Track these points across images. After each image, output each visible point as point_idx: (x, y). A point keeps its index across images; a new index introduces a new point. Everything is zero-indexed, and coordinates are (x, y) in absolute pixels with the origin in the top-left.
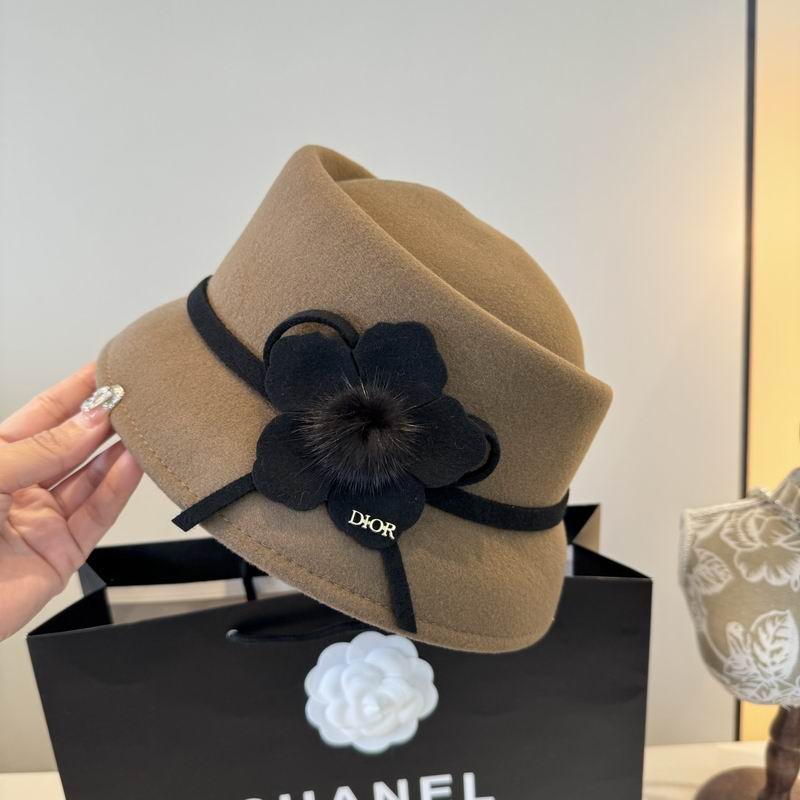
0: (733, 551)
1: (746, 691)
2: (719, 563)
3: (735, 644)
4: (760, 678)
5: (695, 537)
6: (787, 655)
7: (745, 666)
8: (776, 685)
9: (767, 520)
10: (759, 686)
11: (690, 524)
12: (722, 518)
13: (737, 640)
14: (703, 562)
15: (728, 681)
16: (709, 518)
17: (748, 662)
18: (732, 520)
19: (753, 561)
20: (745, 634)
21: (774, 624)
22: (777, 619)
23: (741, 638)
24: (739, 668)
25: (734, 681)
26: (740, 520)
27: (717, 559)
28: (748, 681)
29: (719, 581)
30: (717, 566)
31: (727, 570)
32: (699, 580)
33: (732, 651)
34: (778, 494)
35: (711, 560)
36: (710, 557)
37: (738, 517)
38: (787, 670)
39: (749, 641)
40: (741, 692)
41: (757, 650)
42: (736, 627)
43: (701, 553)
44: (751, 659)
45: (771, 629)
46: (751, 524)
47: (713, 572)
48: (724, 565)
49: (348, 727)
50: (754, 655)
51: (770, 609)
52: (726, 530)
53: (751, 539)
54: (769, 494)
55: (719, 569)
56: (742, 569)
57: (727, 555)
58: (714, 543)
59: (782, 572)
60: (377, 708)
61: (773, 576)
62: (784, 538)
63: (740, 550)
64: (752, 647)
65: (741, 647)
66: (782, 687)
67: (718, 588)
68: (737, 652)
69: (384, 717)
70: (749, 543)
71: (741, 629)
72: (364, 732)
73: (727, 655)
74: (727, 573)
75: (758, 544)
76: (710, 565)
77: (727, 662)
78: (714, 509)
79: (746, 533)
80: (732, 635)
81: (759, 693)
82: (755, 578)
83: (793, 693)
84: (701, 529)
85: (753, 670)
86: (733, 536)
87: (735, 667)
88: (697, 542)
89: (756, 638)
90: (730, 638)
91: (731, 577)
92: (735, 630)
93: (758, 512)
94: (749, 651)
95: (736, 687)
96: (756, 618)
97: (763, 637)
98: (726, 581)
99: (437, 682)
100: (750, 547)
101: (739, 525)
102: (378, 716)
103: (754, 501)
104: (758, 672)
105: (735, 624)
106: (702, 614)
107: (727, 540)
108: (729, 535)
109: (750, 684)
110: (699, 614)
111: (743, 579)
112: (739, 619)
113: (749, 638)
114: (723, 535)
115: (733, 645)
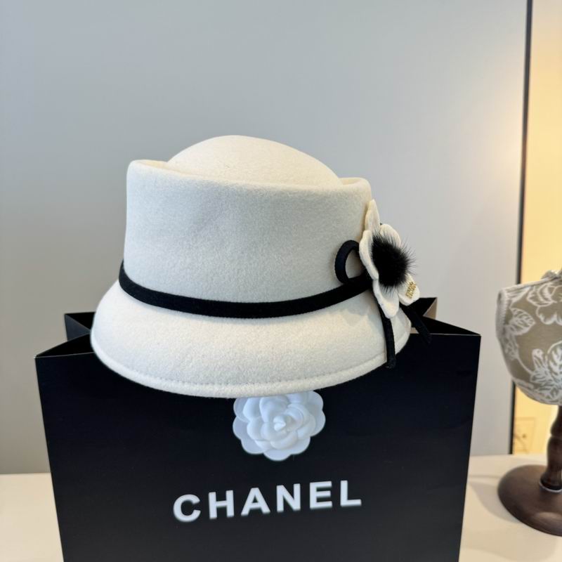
0: (536, 307)
1: (544, 392)
2: (526, 315)
3: (538, 362)
4: (553, 382)
5: (510, 301)
7: (545, 375)
9: (556, 288)
10: (552, 388)
12: (527, 289)
13: (539, 359)
14: (516, 316)
15: (532, 387)
17: (546, 372)
18: (534, 290)
19: (548, 312)
20: (544, 356)
23: (541, 358)
24: (541, 377)
25: (537, 386)
26: (539, 289)
27: (525, 313)
28: (546, 385)
29: (526, 325)
30: (525, 317)
31: (532, 319)
32: (513, 327)
33: (536, 366)
35: (520, 315)
36: (520, 312)
37: (537, 288)
39: (547, 360)
40: (541, 394)
41: (552, 364)
42: (538, 352)
43: (515, 310)
44: (548, 370)
45: (560, 352)
46: (546, 292)
48: (530, 317)
49: (263, 440)
50: (550, 368)
51: (559, 340)
52: (530, 295)
53: (546, 299)
55: (526, 319)
56: (541, 317)
57: (530, 309)
58: (523, 304)
60: (284, 425)
61: (560, 320)
63: (539, 306)
64: (548, 363)
65: (541, 363)
67: (526, 330)
68: (539, 367)
69: (288, 433)
70: (546, 302)
71: (541, 353)
72: (273, 444)
73: (533, 369)
74: (531, 321)
75: (551, 302)
76: (520, 317)
77: (533, 374)
79: (543, 296)
80: (535, 356)
81: (552, 393)
82: (549, 322)
84: (514, 297)
85: (549, 377)
86: (535, 298)
87: (538, 377)
88: (512, 305)
89: (551, 357)
90: (534, 358)
91: (534, 323)
92: (537, 353)
93: (550, 284)
94: (546, 366)
95: (537, 390)
96: (551, 345)
97: (555, 357)
98: (531, 326)
99: (325, 410)
100: (546, 304)
101: (538, 292)
102: (284, 432)
103: (547, 279)
104: (552, 379)
105: (537, 350)
106: (515, 348)
107: (531, 301)
108: (531, 298)
109: (547, 387)
110: (513, 349)
111: (542, 323)
112: (540, 347)
113: (546, 357)
114: (528, 299)
115: (537, 363)
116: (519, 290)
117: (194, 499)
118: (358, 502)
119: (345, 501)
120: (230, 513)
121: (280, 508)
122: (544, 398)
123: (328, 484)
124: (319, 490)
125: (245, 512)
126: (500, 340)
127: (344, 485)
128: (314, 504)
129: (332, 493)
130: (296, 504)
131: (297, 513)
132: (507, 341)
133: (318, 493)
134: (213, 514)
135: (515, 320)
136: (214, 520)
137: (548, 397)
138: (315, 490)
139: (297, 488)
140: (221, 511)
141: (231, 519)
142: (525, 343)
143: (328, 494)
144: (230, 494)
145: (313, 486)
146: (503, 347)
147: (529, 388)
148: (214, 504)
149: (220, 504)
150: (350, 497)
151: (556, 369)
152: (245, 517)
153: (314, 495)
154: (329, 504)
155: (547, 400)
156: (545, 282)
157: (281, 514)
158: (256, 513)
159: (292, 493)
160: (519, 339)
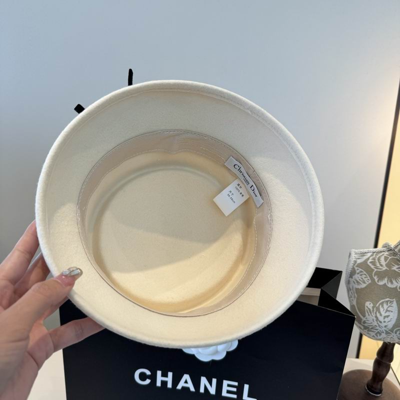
0: (373, 270)
1: (370, 332)
4: (378, 328)
5: (355, 262)
6: (391, 319)
7: (372, 322)
8: (384, 332)
9: (390, 258)
10: (377, 331)
11: (353, 256)
12: (369, 254)
13: (369, 309)
14: (358, 273)
15: (362, 328)
16: (363, 254)
17: (373, 320)
18: (374, 256)
19: (381, 275)
20: (373, 307)
21: (387, 304)
22: (389, 303)
23: (371, 309)
24: (369, 322)
25: (365, 328)
26: (378, 256)
27: (365, 273)
28: (372, 328)
30: (365, 276)
32: (355, 281)
33: (367, 315)
34: (396, 247)
36: (361, 272)
37: (376, 255)
38: (390, 325)
39: (375, 311)
41: (378, 315)
42: (370, 304)
43: (358, 269)
44: (375, 319)
45: (385, 306)
46: (382, 259)
47: (362, 278)
48: (368, 276)
50: (376, 317)
51: (386, 298)
52: (370, 260)
53: (381, 265)
54: (392, 246)
55: (365, 277)
56: (376, 278)
57: (369, 271)
58: (364, 265)
59: (394, 281)
61: (390, 283)
62: (397, 266)
63: (376, 270)
64: (376, 313)
65: (371, 313)
66: (387, 333)
67: (364, 286)
68: (369, 315)
70: (381, 267)
71: (372, 305)
73: (364, 316)
74: (368, 279)
75: (385, 268)
76: (361, 275)
77: (364, 319)
78: (366, 250)
79: (379, 262)
80: (367, 307)
81: (376, 334)
82: (381, 283)
83: (391, 336)
84: (359, 259)
85: (375, 323)
86: (373, 263)
87: (367, 322)
88: (356, 265)
89: (378, 309)
90: (366, 308)
91: (370, 282)
93: (386, 254)
94: (374, 315)
95: (366, 331)
96: (379, 301)
97: (381, 309)
98: (368, 283)
100: (381, 269)
101: (377, 258)
104: (377, 325)
105: (369, 302)
106: (355, 297)
107: (370, 265)
108: (371, 262)
109: (373, 330)
110: (353, 297)
111: (376, 283)
112: (372, 301)
113: (375, 309)
114: (369, 262)
115: (368, 312)
122: (371, 336)
125: (179, 387)
137: (373, 336)
142: (361, 295)
151: (381, 319)
152: (179, 390)
156: (381, 252)
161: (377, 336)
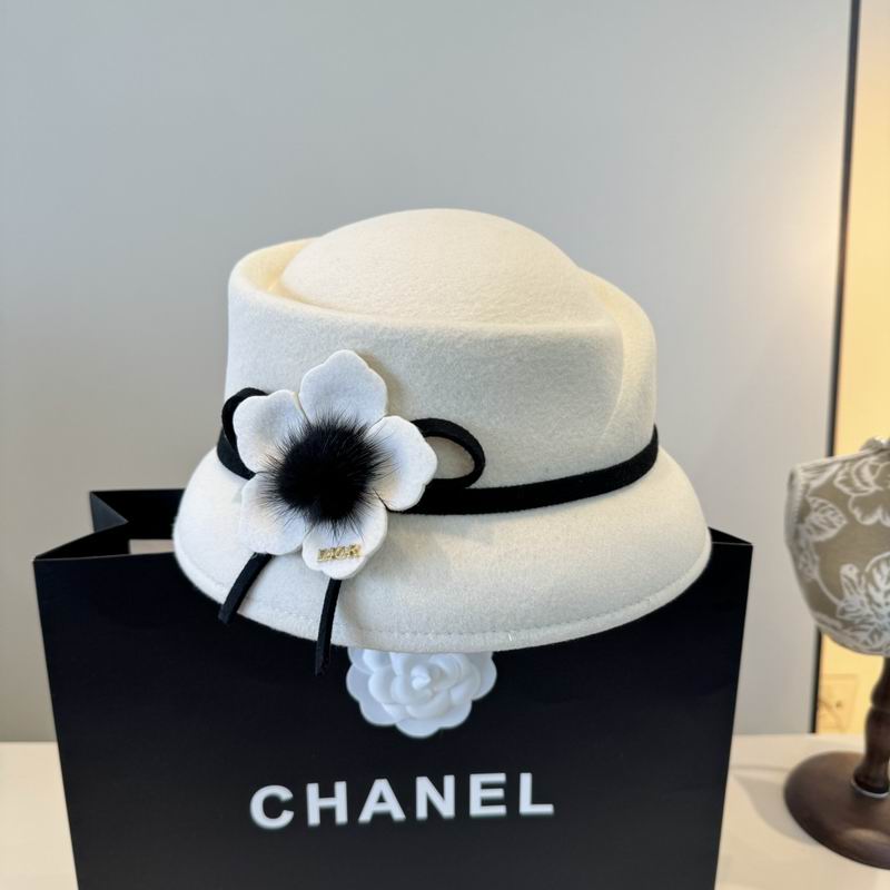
0: (849, 497)
1: (858, 634)
2: (832, 509)
3: (849, 584)
4: (874, 619)
5: (807, 487)
7: (859, 607)
9: (882, 465)
10: (871, 628)
12: (835, 468)
13: (851, 581)
14: (816, 510)
17: (862, 604)
18: (846, 469)
20: (859, 575)
21: (888, 565)
23: (855, 579)
24: (854, 609)
25: (847, 624)
26: (854, 467)
27: (831, 505)
28: (863, 622)
29: (832, 526)
30: (831, 512)
31: (841, 515)
32: (811, 529)
33: (846, 592)
35: (824, 508)
36: (822, 505)
37: (851, 465)
39: (864, 583)
40: (854, 637)
41: (872, 590)
42: (851, 569)
43: (814, 501)
44: (865, 599)
45: (885, 569)
46: (866, 471)
47: (826, 518)
48: (838, 511)
49: (394, 703)
50: (868, 596)
52: (840, 478)
53: (866, 484)
54: (884, 441)
55: (833, 515)
56: (857, 513)
57: (839, 499)
58: (828, 491)
60: (428, 680)
61: (888, 518)
63: (854, 495)
64: (866, 587)
65: (855, 588)
67: (831, 533)
68: (851, 593)
69: (435, 694)
70: (865, 488)
71: (855, 571)
72: (409, 709)
73: (841, 597)
74: (841, 519)
75: (873, 488)
76: (823, 512)
77: (841, 604)
79: (861, 479)
80: (846, 577)
81: (871, 637)
82: (870, 521)
84: (813, 479)
85: (867, 610)
86: (848, 482)
87: (850, 609)
88: (810, 492)
89: (870, 578)
90: (844, 580)
91: (845, 522)
92: (849, 571)
93: (872, 460)
94: (862, 591)
95: (848, 631)
96: (871, 558)
97: (877, 578)
98: (839, 526)
100: (865, 491)
101: (853, 471)
102: (429, 692)
103: (867, 451)
104: (872, 613)
105: (849, 566)
106: (814, 562)
107: (841, 487)
108: (842, 482)
109: (863, 626)
110: (810, 563)
111: (858, 523)
112: (853, 561)
113: (863, 579)
114: (836, 483)
116: (822, 469)
117: (284, 794)
118: (547, 809)
119: (526, 806)
120: (342, 817)
121: (422, 812)
122: (859, 645)
123: (500, 778)
124: (485, 786)
125: (365, 816)
126: (791, 548)
127: (526, 780)
128: (476, 810)
129: (506, 793)
130: (447, 808)
131: (448, 822)
132: (801, 550)
133: (483, 791)
134: (314, 819)
135: (815, 518)
136: (315, 829)
137: (866, 643)
138: (479, 786)
139: (449, 782)
140: (327, 814)
141: (342, 827)
142: (829, 554)
143: (499, 793)
144: (341, 788)
145: (476, 780)
146: (796, 560)
147: (834, 628)
148: (315, 802)
149: (326, 803)
150: (536, 800)
151: (879, 597)
152: (365, 826)
153: (476, 794)
154: (501, 810)
155: (864, 648)
156: (860, 458)
157: (422, 823)
158: (382, 819)
159: (441, 790)
160: (821, 548)
161: (873, 639)
